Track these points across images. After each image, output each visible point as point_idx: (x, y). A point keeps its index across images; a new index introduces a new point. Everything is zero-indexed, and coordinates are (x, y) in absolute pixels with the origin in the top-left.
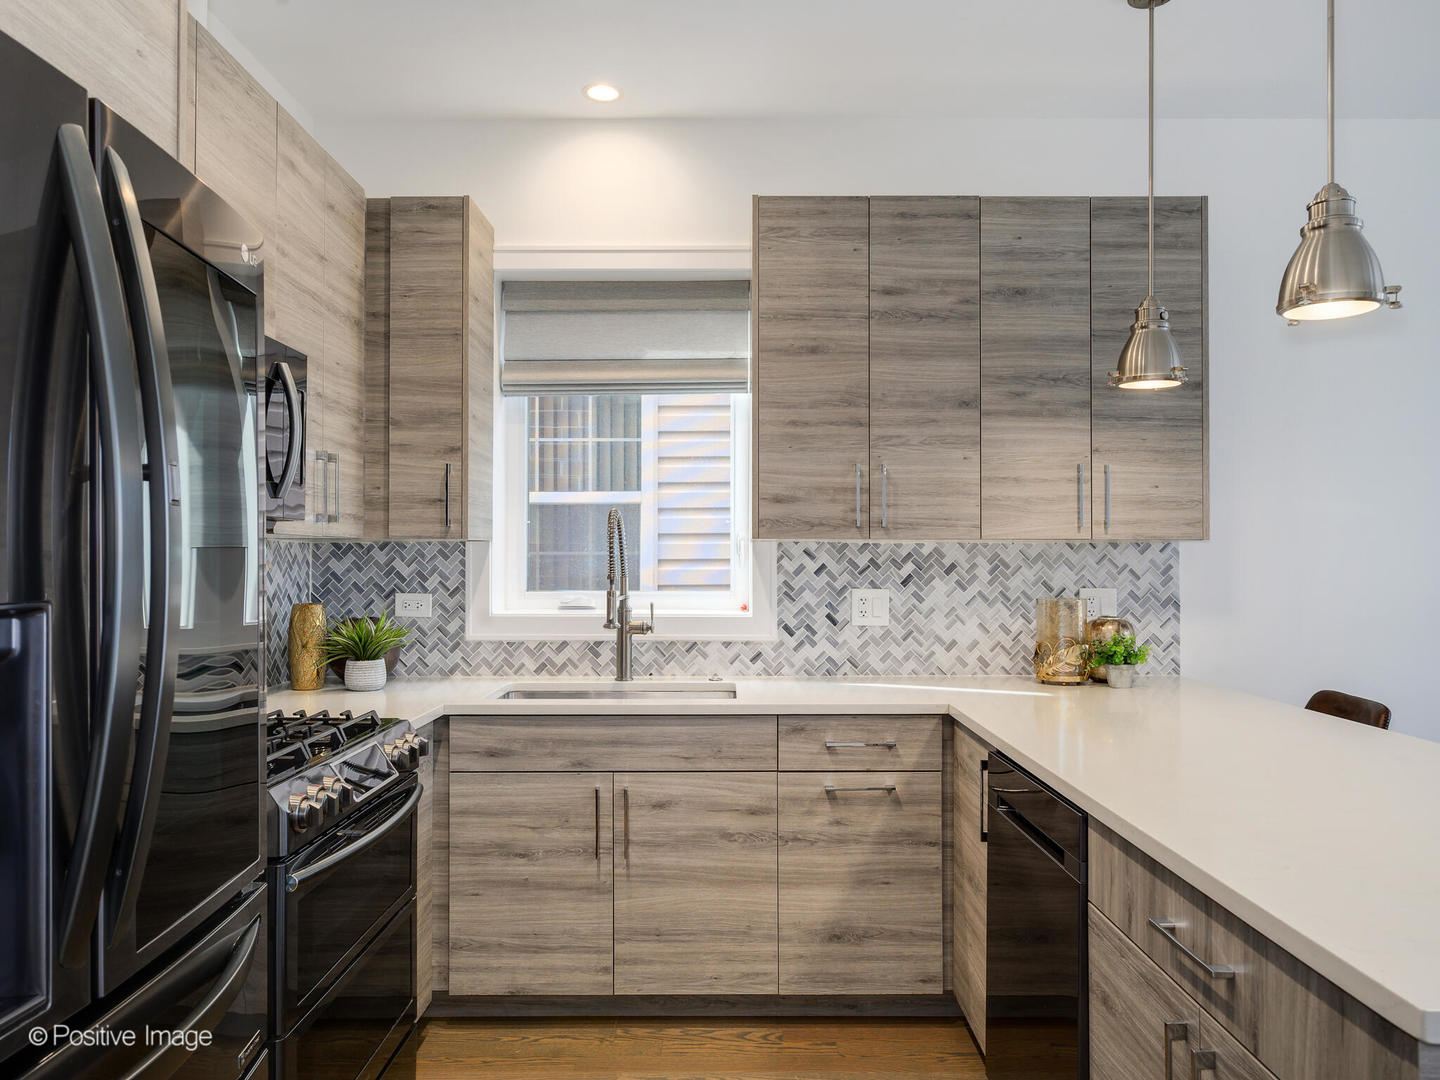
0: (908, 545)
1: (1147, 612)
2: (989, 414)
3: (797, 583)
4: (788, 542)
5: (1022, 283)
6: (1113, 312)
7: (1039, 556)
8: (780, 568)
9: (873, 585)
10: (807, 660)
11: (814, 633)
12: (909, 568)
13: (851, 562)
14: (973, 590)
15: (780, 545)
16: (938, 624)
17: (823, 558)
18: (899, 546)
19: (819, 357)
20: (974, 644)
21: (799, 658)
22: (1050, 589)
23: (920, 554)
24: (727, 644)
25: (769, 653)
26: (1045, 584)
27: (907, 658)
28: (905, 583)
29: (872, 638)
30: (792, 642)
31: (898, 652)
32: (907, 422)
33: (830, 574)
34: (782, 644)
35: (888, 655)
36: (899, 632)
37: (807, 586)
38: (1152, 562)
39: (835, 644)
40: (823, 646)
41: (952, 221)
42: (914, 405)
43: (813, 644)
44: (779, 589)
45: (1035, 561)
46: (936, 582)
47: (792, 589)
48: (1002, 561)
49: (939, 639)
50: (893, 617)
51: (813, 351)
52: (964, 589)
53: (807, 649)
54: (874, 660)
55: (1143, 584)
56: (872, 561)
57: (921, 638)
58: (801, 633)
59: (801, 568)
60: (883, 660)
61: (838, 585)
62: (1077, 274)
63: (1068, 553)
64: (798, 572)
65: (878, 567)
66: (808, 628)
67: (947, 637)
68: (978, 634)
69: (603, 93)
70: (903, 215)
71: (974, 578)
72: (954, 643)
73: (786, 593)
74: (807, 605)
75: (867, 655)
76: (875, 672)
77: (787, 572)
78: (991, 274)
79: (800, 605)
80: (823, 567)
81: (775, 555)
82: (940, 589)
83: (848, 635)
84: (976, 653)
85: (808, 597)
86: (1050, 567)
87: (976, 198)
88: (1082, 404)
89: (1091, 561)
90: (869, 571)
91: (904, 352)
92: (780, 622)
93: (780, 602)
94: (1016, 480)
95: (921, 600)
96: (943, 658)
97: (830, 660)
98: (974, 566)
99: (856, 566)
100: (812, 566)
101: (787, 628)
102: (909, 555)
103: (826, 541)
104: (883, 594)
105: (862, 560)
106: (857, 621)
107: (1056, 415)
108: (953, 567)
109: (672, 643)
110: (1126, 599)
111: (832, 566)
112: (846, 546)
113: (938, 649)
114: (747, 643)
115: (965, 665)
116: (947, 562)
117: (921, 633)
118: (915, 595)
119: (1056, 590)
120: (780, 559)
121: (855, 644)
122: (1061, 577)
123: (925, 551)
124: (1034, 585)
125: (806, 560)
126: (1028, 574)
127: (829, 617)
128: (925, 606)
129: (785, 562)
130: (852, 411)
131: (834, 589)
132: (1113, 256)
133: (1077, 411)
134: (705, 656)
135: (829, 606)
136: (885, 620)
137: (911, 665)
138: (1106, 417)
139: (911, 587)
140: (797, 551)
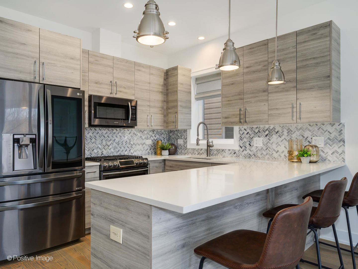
0: (267, 126)
1: (334, 143)
3: (243, 136)
4: (241, 127)
7: (301, 128)
8: (239, 133)
9: (259, 137)
10: (245, 154)
11: (246, 148)
12: (267, 132)
13: (254, 131)
14: (283, 137)
15: (239, 128)
16: (274, 146)
17: (248, 131)
18: (265, 127)
20: (283, 152)
21: (243, 154)
22: (304, 137)
23: (270, 129)
24: (229, 150)
25: (237, 152)
26: (302, 136)
27: (267, 154)
28: (266, 136)
29: (259, 149)
30: (242, 150)
31: (265, 153)
33: (249, 134)
34: (240, 150)
35: (262, 154)
36: (265, 148)
37: (245, 137)
38: (335, 129)
39: (250, 151)
40: (248, 151)
43: (246, 150)
44: (239, 138)
45: (299, 130)
46: (274, 136)
47: (242, 138)
48: (290, 130)
49: (274, 150)
50: (263, 144)
52: (281, 137)
53: (245, 152)
54: (259, 155)
55: (332, 136)
56: (259, 131)
57: (270, 150)
58: (244, 148)
59: (244, 133)
60: (261, 155)
61: (251, 137)
63: (309, 127)
64: (243, 134)
65: (260, 132)
66: (245, 147)
67: (276, 150)
68: (284, 149)
69: (201, 38)
71: (283, 134)
72: (278, 151)
73: (240, 139)
74: (245, 141)
75: (258, 153)
76: (259, 157)
77: (241, 134)
79: (243, 141)
80: (248, 133)
81: (238, 130)
82: (274, 138)
83: (253, 149)
84: (284, 154)
85: (245, 140)
86: (304, 131)
89: (316, 129)
90: (258, 133)
92: (239, 145)
93: (239, 141)
95: (270, 140)
96: (275, 155)
97: (249, 154)
98: (283, 131)
99: (255, 132)
100: (246, 132)
101: (241, 147)
102: (267, 129)
103: (249, 126)
104: (261, 139)
105: (256, 131)
106: (255, 145)
108: (278, 132)
109: (219, 150)
110: (327, 140)
111: (250, 133)
112: (253, 127)
113: (274, 152)
114: (233, 150)
115: (281, 157)
116: (276, 131)
117: (270, 148)
118: (269, 139)
119: (306, 137)
120: (239, 131)
121: (255, 151)
122: (307, 134)
123: (271, 128)
124: (299, 136)
125: (245, 131)
126: (298, 133)
127: (249, 144)
128: (271, 142)
129: (240, 132)
131: (250, 137)
132: (303, 45)
134: (225, 152)
135: (249, 142)
136: (262, 145)
137: (268, 156)
139: (268, 137)
140: (243, 129)
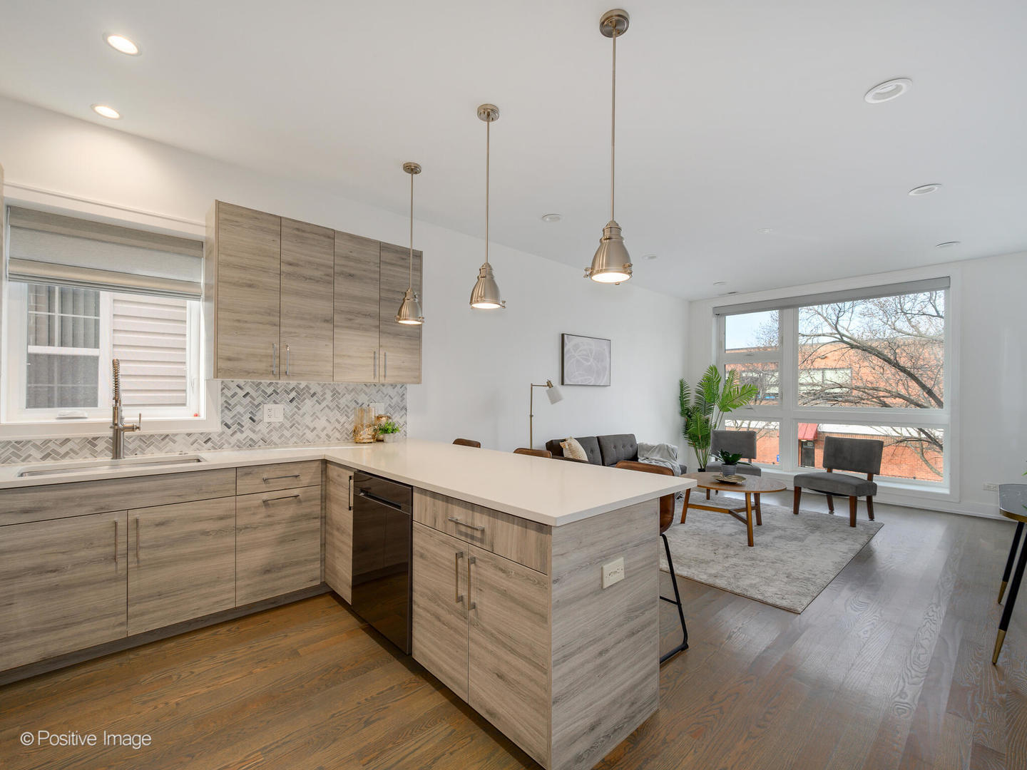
0: (293, 383)
1: (395, 412)
2: (338, 326)
3: (232, 402)
4: (227, 380)
5: (353, 272)
6: (388, 290)
7: (353, 389)
8: (223, 394)
9: (275, 402)
10: (238, 440)
11: (242, 426)
12: (293, 394)
13: (263, 391)
14: (324, 404)
15: (222, 382)
16: (308, 420)
17: (248, 389)
18: (288, 384)
19: (253, 289)
20: (325, 428)
21: (233, 440)
22: (358, 404)
23: (299, 388)
24: (189, 435)
25: (215, 438)
26: (356, 401)
27: (292, 436)
28: (291, 401)
29: (274, 428)
30: (230, 432)
31: (287, 434)
32: (300, 326)
33: (252, 397)
34: (223, 433)
35: (282, 435)
36: (288, 425)
37: (239, 403)
38: (397, 392)
39: (254, 432)
40: (247, 433)
41: (322, 238)
42: (302, 319)
43: (242, 432)
44: (222, 405)
45: (351, 391)
46: (307, 401)
47: (230, 405)
48: (337, 392)
49: (307, 426)
50: (285, 417)
51: (250, 286)
52: (320, 404)
53: (238, 435)
54: (275, 438)
55: (394, 401)
56: (274, 391)
57: (299, 427)
58: (235, 427)
59: (235, 394)
60: (280, 438)
61: (256, 403)
62: (375, 272)
63: (365, 388)
64: (233, 396)
65: (277, 393)
66: (239, 424)
67: (312, 426)
68: (327, 424)
69: (107, 111)
70: (298, 230)
71: (325, 399)
72: (315, 428)
73: (226, 407)
74: (239, 413)
75: (272, 436)
76: (275, 444)
77: (226, 396)
78: (338, 265)
79: (234, 412)
80: (248, 394)
81: (220, 387)
82: (308, 404)
83: (262, 427)
84: (325, 432)
85: (239, 409)
86: (358, 394)
87: (332, 230)
88: (376, 327)
89: (375, 392)
90: (273, 396)
91: (297, 293)
92: (222, 422)
93: (222, 411)
94: (349, 356)
95: (299, 409)
96: (309, 435)
97: (251, 439)
98: (325, 393)
99: (266, 393)
100: (241, 393)
101: (226, 425)
102: (294, 388)
103: (249, 380)
104: (280, 407)
105: (269, 391)
106: (266, 419)
107: (366, 330)
108: (315, 394)
109: (152, 436)
110: (387, 408)
111: (253, 393)
112: (261, 383)
113: (307, 431)
114: (201, 434)
115: (320, 438)
116: (312, 392)
117: (299, 425)
118: (297, 407)
119: (360, 404)
120: (223, 389)
121: (265, 431)
122: (362, 398)
123: (302, 386)
124: (351, 401)
125: (238, 390)
126: (349, 397)
127: (251, 418)
128: (301, 412)
129: (225, 391)
130: (271, 318)
131: (253, 404)
132: (389, 267)
133: (374, 329)
134: (174, 442)
135: (251, 413)
136: (281, 419)
137: (294, 439)
138: (385, 333)
139: (295, 403)
140: (233, 386)
